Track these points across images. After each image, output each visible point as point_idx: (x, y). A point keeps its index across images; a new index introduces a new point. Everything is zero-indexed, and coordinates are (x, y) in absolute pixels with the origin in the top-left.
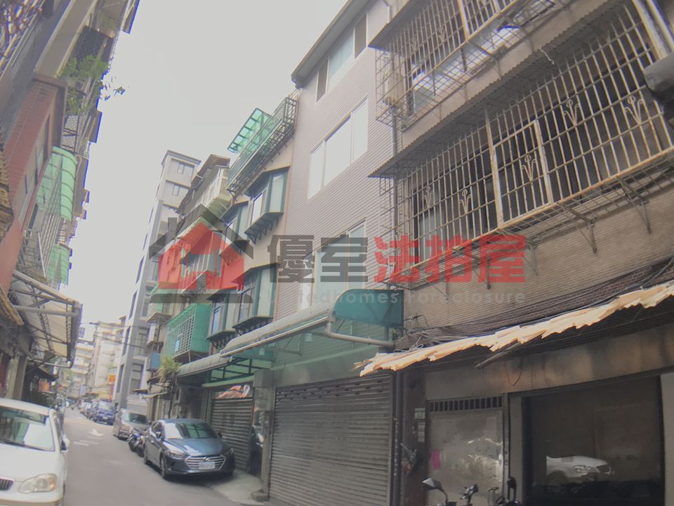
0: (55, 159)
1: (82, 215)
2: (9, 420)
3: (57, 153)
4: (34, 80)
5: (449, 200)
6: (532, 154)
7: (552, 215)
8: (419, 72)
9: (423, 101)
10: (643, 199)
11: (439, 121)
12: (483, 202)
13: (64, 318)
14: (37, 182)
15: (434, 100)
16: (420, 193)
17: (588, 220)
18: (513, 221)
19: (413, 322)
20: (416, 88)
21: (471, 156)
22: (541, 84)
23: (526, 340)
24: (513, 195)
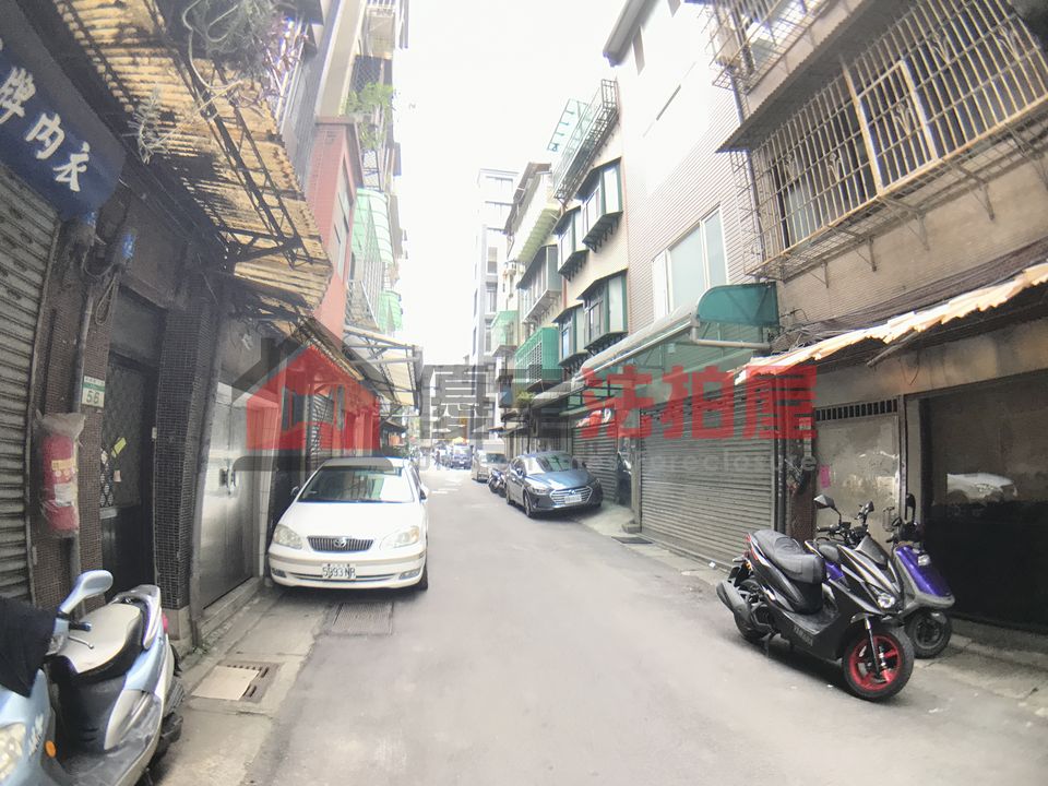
0: (361, 202)
1: (403, 256)
2: (362, 479)
3: (361, 195)
4: (317, 124)
5: (816, 168)
6: (905, 103)
7: (929, 181)
8: (751, 21)
9: (765, 55)
10: (1036, 151)
11: (787, 75)
12: (856, 166)
13: (405, 365)
14: (348, 231)
15: (776, 52)
16: (780, 163)
17: (980, 180)
18: (894, 185)
19: (790, 318)
20: (752, 41)
21: (833, 112)
22: (899, 17)
23: (924, 328)
24: (889, 154)
